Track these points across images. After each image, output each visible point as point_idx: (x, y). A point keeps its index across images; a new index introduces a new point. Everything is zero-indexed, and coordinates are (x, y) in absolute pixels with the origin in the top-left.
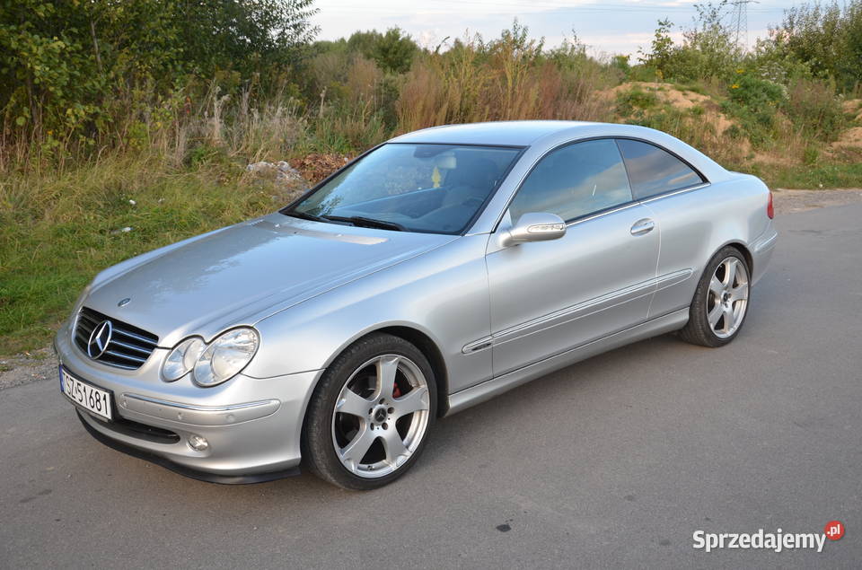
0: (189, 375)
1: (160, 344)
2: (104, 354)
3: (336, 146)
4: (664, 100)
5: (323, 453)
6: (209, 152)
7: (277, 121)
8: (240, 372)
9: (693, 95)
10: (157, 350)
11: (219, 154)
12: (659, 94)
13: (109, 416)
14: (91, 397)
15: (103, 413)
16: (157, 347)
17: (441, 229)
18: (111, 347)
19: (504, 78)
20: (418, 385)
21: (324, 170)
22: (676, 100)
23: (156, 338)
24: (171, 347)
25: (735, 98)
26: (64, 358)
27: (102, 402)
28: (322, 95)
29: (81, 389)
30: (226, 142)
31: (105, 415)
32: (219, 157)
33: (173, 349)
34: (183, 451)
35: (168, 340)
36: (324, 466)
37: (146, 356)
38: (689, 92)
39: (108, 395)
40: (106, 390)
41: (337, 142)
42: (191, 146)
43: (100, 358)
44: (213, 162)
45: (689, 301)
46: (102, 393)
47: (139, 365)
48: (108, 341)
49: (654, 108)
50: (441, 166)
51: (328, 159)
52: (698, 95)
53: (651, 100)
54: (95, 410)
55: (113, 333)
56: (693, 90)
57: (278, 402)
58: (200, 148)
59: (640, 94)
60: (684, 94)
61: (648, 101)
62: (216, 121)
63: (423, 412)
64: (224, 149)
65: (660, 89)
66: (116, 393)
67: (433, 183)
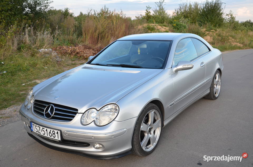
0: (93, 122)
1: (79, 112)
2: (53, 116)
3: (66, 43)
4: (157, 29)
5: (137, 145)
6: (26, 46)
7: (45, 36)
8: (114, 120)
9: (165, 27)
10: (77, 114)
11: (29, 46)
12: (155, 27)
13: (60, 139)
14: (50, 133)
15: (56, 138)
16: (78, 113)
17: (154, 67)
18: (55, 114)
19: (113, 22)
20: (158, 119)
21: (64, 51)
22: (160, 29)
23: (77, 110)
24: (83, 112)
25: (174, 28)
26: (31, 119)
27: (56, 134)
28: (57, 28)
29: (45, 130)
30: (31, 43)
31: (58, 139)
32: (29, 48)
33: (84, 113)
34: (90, 150)
35: (82, 110)
36: (137, 150)
37: (74, 117)
38: (163, 26)
39: (59, 132)
40: (59, 130)
41: (66, 42)
42: (18, 44)
43: (51, 118)
44: (27, 49)
45: (210, 86)
46: (56, 131)
47: (71, 120)
48: (54, 112)
49: (155, 31)
50: (140, 47)
51: (65, 47)
52: (166, 27)
53: (154, 29)
54: (52, 137)
55: (55, 109)
56: (164, 26)
57: (126, 129)
58: (23, 45)
59: (150, 27)
60: (162, 27)
61: (153, 29)
62: (27, 35)
63: (159, 127)
64: (30, 45)
65: (155, 26)
66: (62, 131)
67: (138, 53)
